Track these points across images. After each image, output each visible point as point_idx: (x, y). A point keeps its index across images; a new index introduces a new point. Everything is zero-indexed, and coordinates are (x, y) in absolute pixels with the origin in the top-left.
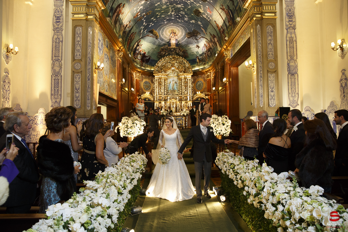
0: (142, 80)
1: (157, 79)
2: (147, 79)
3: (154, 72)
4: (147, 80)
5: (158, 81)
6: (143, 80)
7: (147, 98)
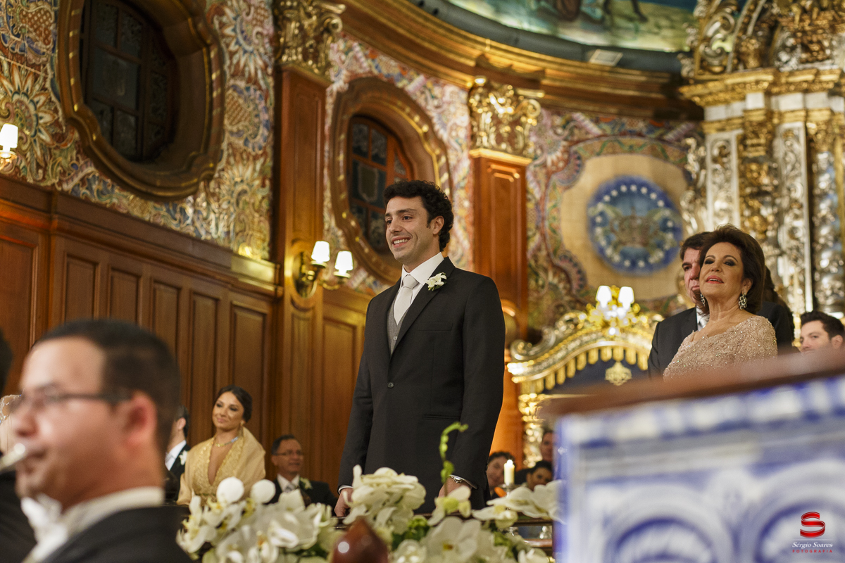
0: (574, 163)
1: (733, 135)
2: (631, 150)
3: (687, 68)
4: (640, 166)
5: (734, 161)
6: (579, 168)
7: (612, 362)
